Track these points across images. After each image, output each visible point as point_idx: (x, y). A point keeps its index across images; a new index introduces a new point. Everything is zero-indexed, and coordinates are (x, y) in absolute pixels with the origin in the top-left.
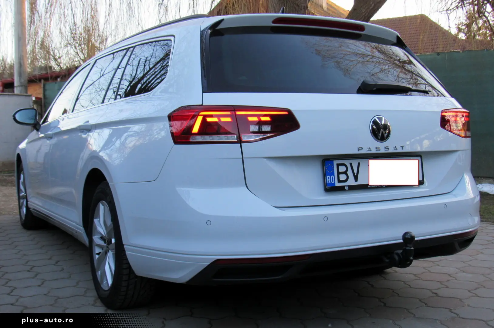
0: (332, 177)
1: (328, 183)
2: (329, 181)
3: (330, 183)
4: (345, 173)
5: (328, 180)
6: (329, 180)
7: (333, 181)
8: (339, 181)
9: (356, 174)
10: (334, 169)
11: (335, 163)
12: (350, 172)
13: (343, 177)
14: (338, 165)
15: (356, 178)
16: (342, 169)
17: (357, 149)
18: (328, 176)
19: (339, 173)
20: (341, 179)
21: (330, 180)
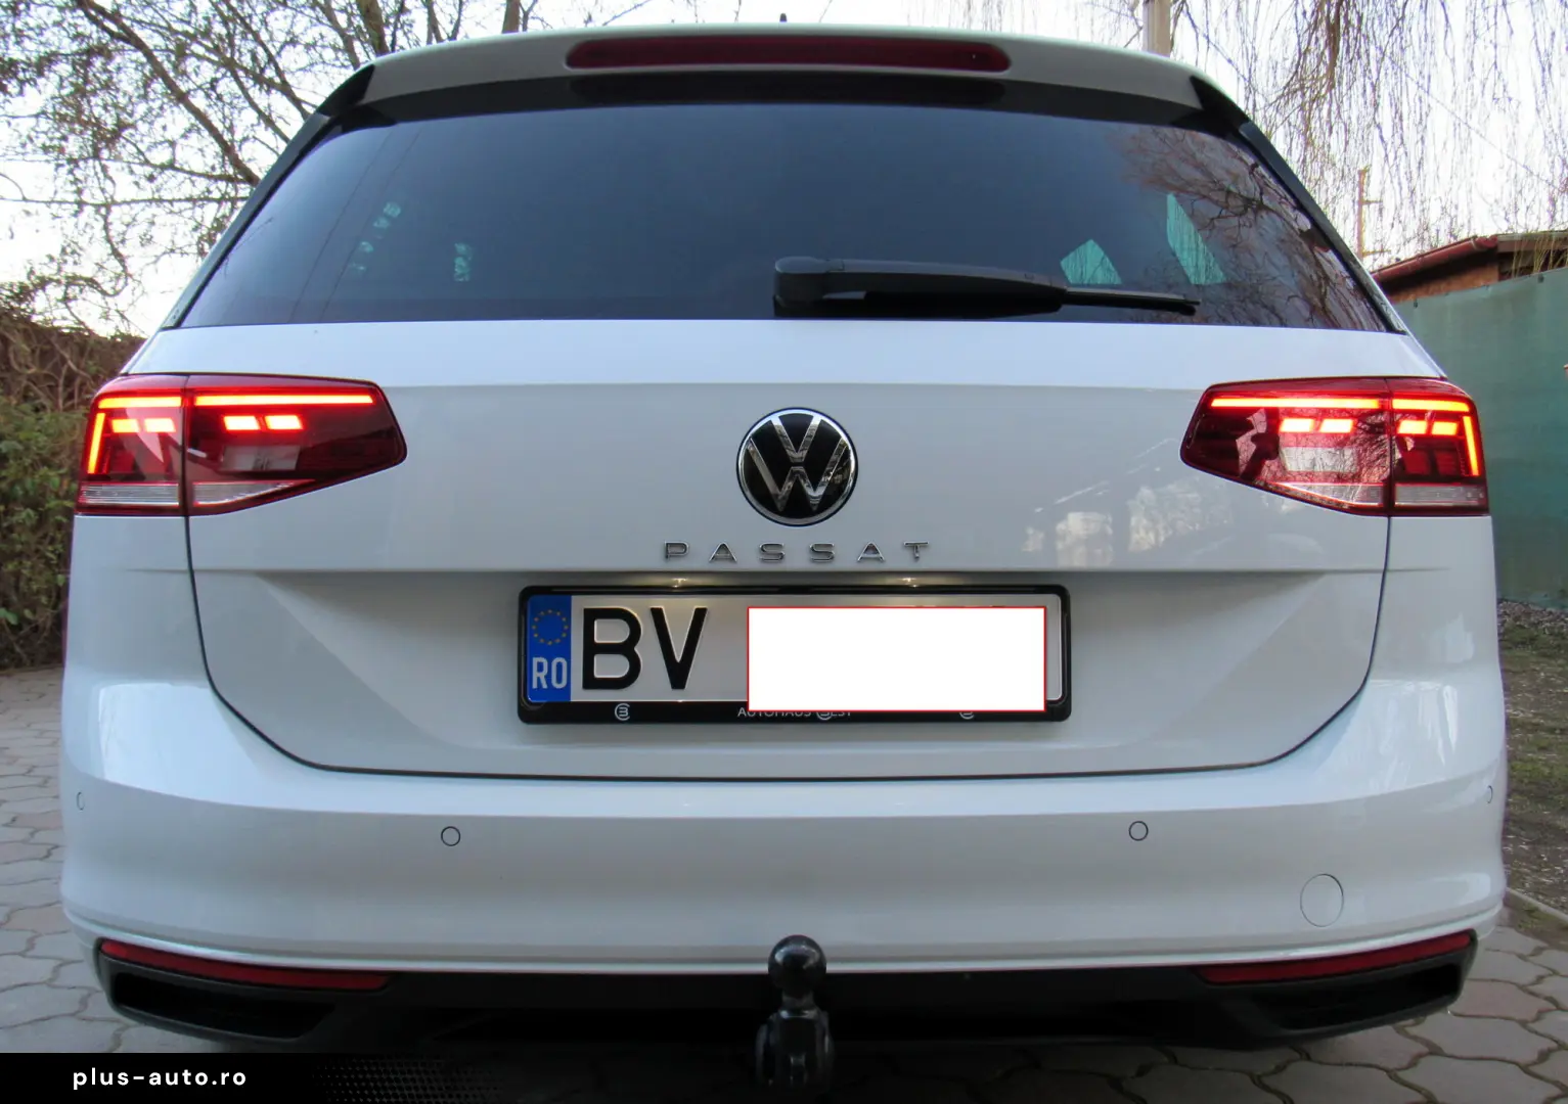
0: (559, 666)
1: (535, 686)
2: (539, 679)
3: (545, 686)
4: (627, 649)
5: (536, 674)
6: (542, 675)
7: (559, 680)
8: (590, 682)
9: (678, 658)
10: (568, 632)
11: (580, 604)
12: (648, 650)
13: (610, 667)
14: (591, 616)
15: (678, 674)
16: (609, 632)
17: (659, 553)
18: (536, 660)
19: (592, 649)
20: (597, 675)
21: (548, 677)
